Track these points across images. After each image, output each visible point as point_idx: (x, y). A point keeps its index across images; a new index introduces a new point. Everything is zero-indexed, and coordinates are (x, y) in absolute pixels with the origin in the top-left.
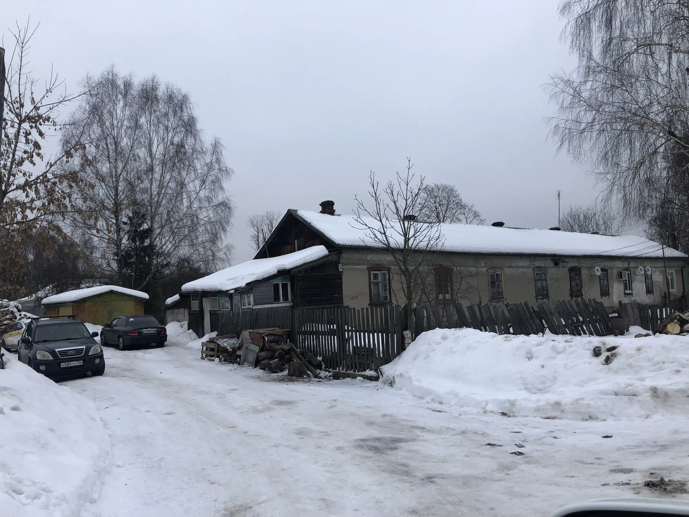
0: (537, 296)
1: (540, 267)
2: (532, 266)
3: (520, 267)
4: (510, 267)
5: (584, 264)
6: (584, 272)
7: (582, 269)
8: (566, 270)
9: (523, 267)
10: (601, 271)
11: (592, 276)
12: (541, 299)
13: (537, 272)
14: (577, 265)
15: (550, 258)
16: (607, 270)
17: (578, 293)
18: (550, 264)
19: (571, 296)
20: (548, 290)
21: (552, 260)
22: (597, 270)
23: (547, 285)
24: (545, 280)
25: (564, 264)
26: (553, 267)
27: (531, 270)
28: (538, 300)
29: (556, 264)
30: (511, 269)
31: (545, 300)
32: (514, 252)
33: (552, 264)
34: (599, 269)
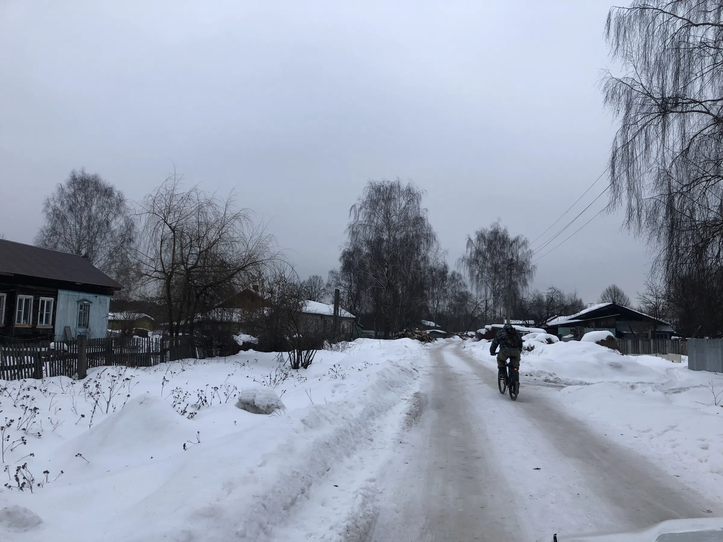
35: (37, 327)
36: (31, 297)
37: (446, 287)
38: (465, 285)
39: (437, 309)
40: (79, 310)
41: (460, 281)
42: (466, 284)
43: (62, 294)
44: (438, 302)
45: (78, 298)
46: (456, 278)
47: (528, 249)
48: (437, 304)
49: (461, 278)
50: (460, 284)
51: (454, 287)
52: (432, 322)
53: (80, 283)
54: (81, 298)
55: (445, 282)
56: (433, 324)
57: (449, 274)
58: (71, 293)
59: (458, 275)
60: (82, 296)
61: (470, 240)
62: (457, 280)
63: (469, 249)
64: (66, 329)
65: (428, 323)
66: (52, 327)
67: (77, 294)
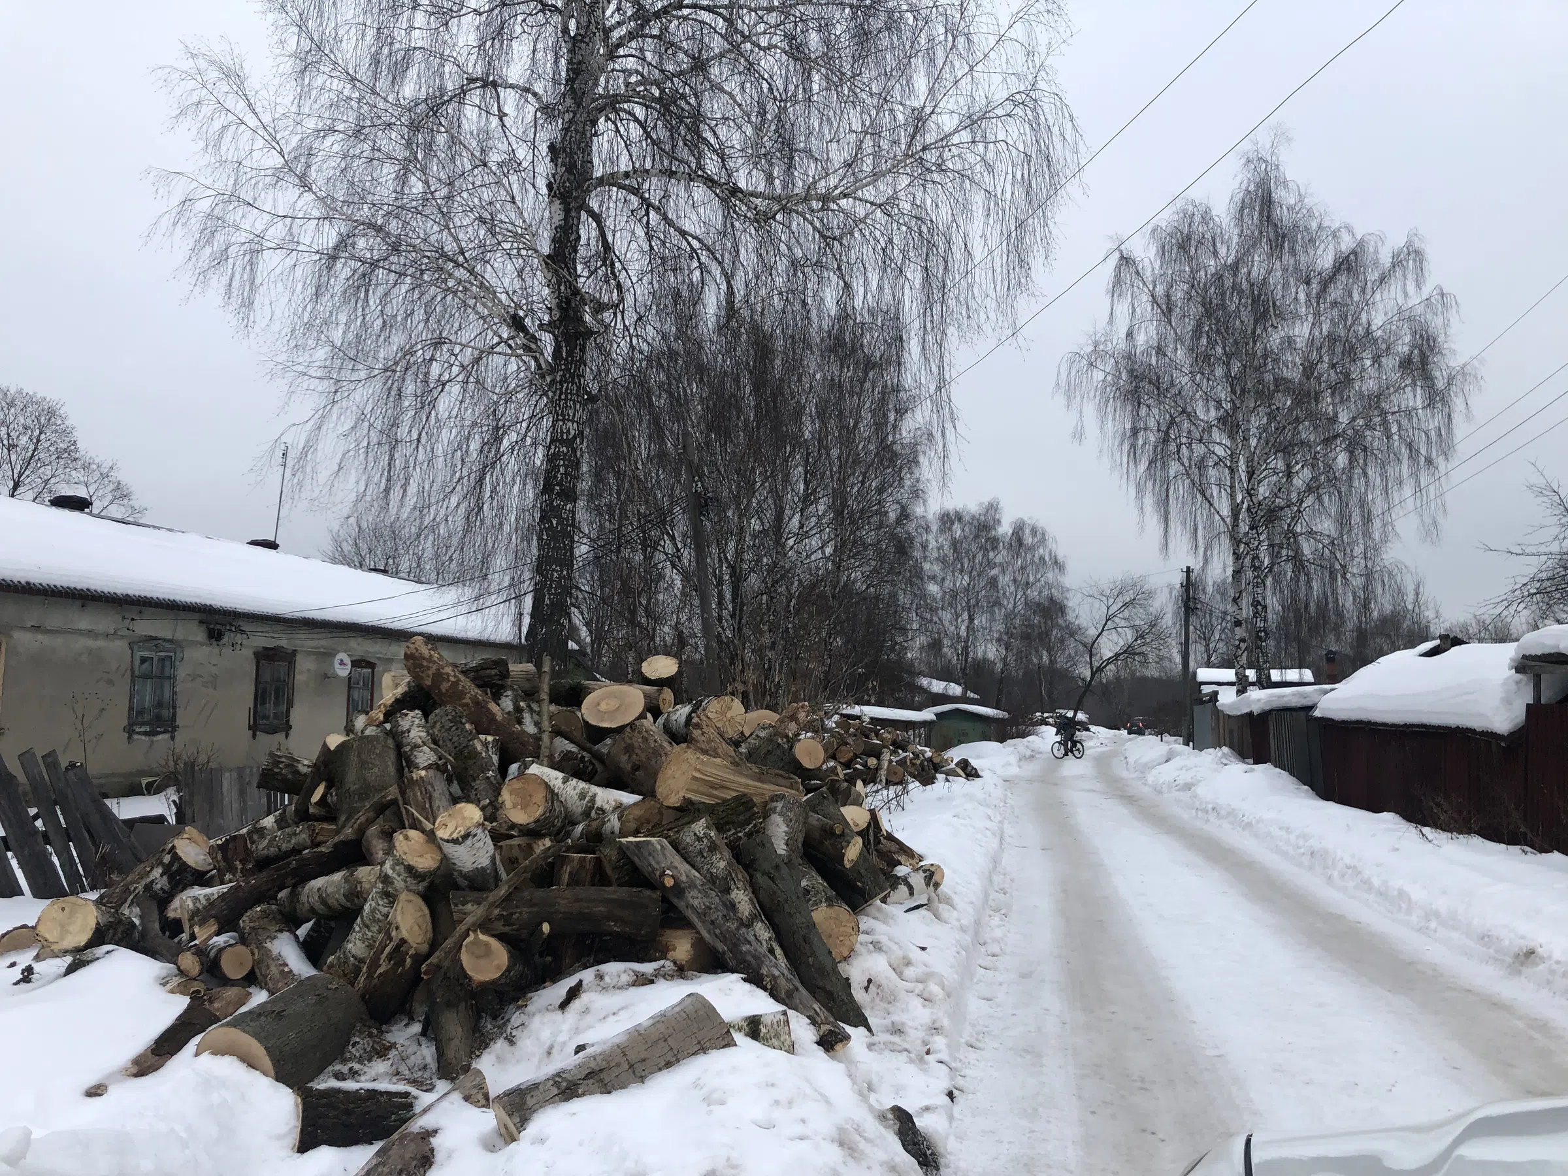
0: (131, 725)
1: (155, 638)
2: (125, 632)
3: (80, 632)
4: (37, 628)
5: (305, 642)
6: (305, 666)
7: (299, 657)
8: (248, 653)
9: (90, 633)
10: (353, 666)
11: (326, 676)
12: (146, 734)
13: (146, 654)
14: (283, 643)
15: (197, 616)
16: (371, 665)
17: (275, 722)
18: (194, 632)
19: (254, 728)
20: (174, 707)
21: (201, 622)
22: (342, 663)
23: (175, 693)
24: (170, 678)
25: (239, 638)
26: (202, 644)
27: (119, 646)
28: (136, 737)
29: (215, 636)
30: (40, 637)
31: (160, 737)
32: (52, 583)
33: (200, 635)
34: (348, 661)
37: (994, 572)
38: (1056, 562)
39: (966, 642)
41: (1041, 551)
42: (1060, 559)
44: (971, 619)
46: (1028, 540)
47: (1427, 290)
48: (966, 623)
49: (1043, 541)
50: (1042, 558)
51: (1023, 568)
52: (952, 684)
55: (991, 554)
56: (956, 690)
57: (1005, 529)
59: (1034, 531)
61: (1126, 261)
62: (1031, 549)
63: (1123, 309)
65: (937, 686)
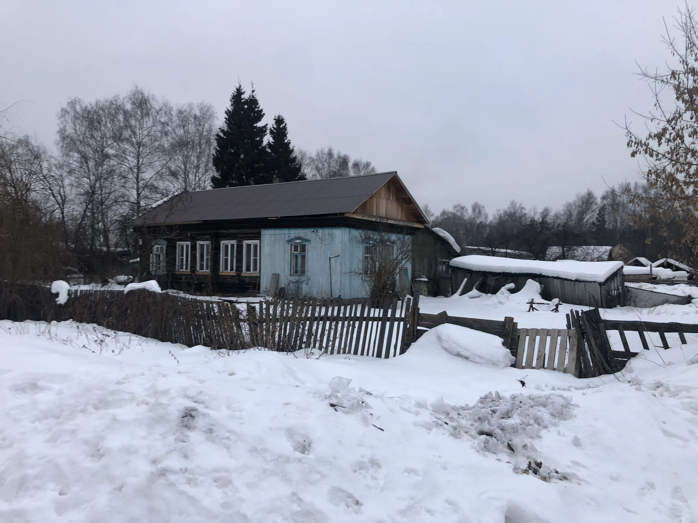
35: (243, 275)
36: (234, 242)
40: (293, 251)
43: (267, 234)
45: (289, 237)
53: (275, 217)
54: (293, 236)
58: (278, 232)
60: (294, 233)
64: (276, 277)
66: (259, 275)
67: (286, 231)
